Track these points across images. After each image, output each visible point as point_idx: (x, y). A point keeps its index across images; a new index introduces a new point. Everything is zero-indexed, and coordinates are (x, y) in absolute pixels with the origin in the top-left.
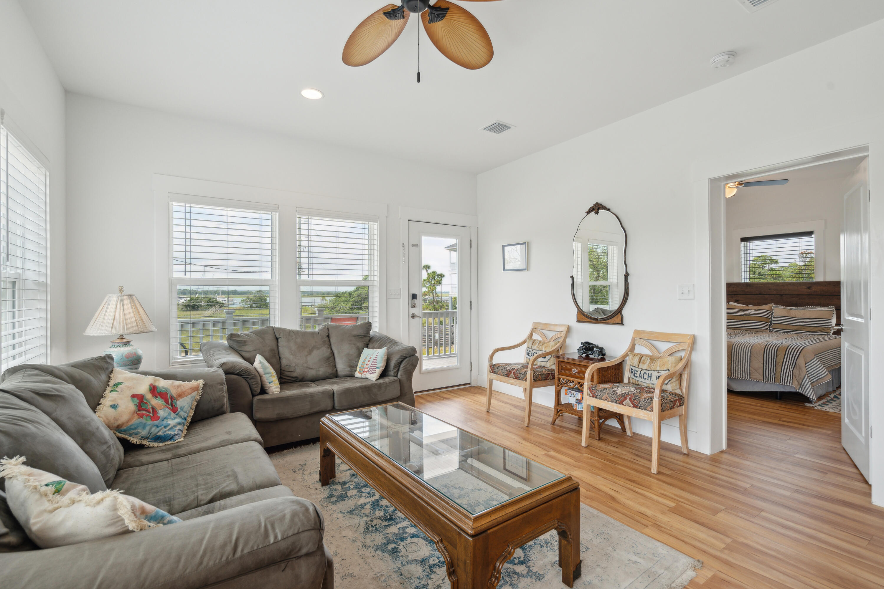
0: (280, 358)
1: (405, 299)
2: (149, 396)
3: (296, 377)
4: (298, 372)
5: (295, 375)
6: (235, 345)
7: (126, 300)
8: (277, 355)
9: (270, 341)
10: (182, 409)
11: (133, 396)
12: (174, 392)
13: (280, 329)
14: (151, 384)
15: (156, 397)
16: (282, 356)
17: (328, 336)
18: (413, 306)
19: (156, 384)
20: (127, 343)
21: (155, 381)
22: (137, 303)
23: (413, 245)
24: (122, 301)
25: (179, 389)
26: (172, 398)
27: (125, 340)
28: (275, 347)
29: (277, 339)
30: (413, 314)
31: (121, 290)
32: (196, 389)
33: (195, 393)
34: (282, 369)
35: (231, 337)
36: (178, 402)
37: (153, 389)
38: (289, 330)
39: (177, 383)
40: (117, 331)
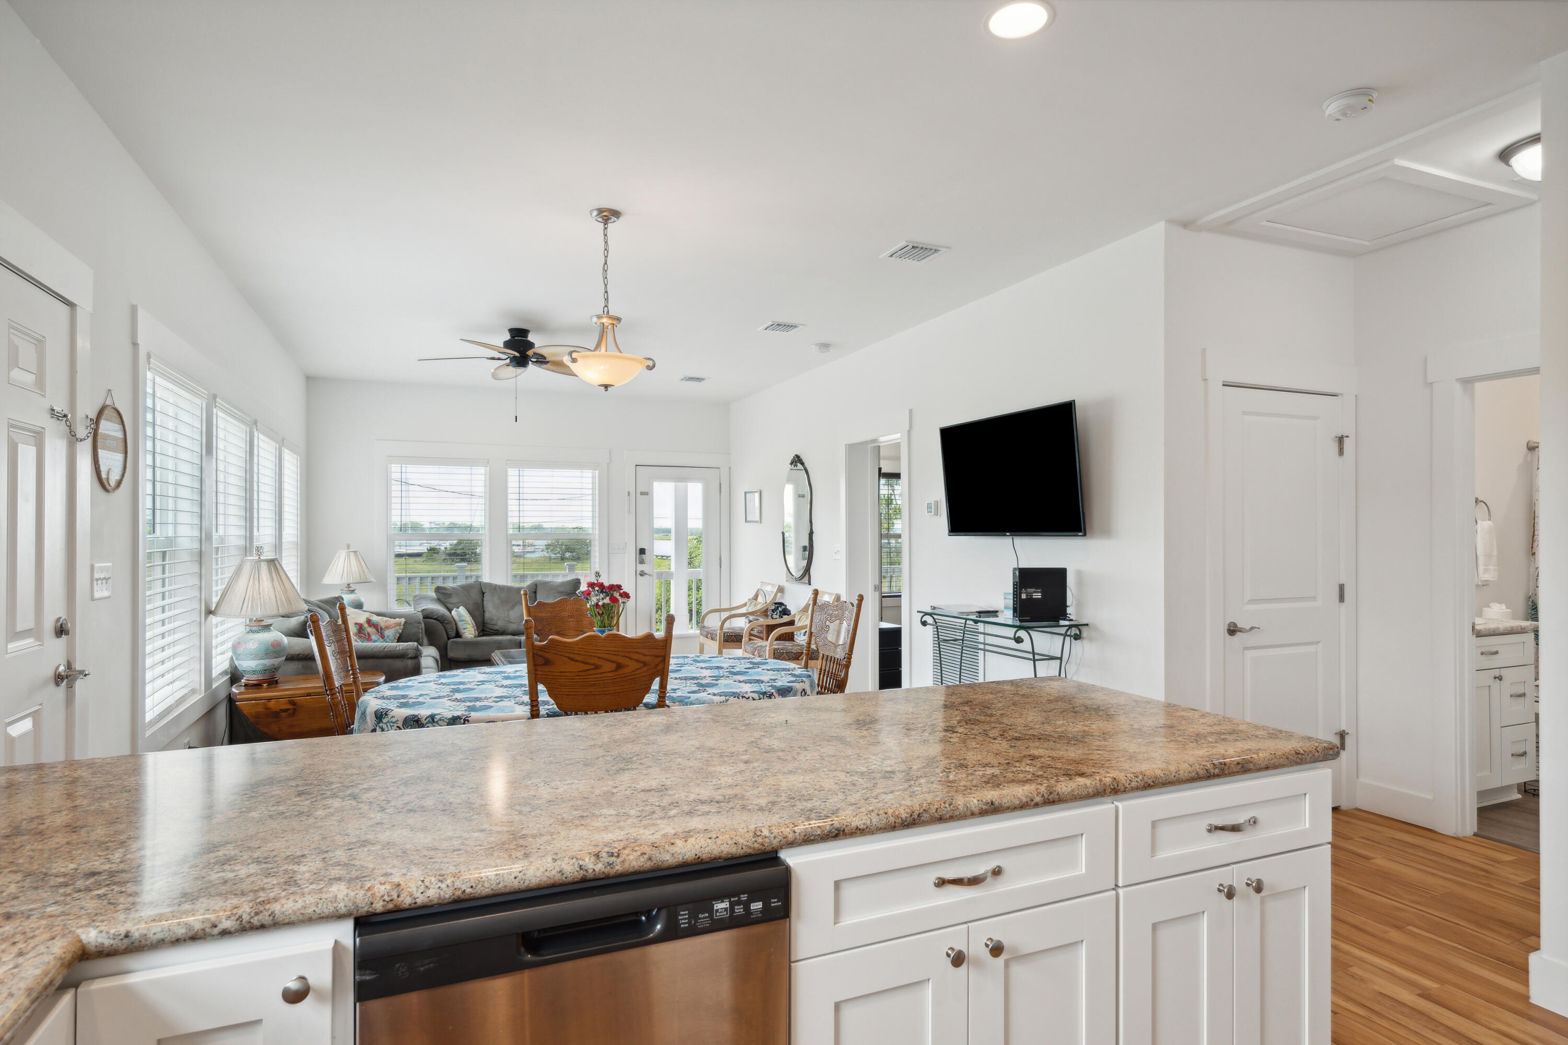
0: (484, 611)
1: (631, 554)
2: (366, 625)
3: (497, 630)
4: (500, 625)
5: (496, 628)
6: (441, 597)
7: (352, 556)
8: (481, 608)
9: (475, 595)
10: (388, 637)
11: (356, 624)
12: (383, 625)
13: (486, 584)
14: (367, 618)
15: (371, 627)
16: (485, 610)
17: (535, 592)
18: (642, 562)
19: (371, 618)
20: (352, 592)
21: (370, 616)
22: (360, 557)
23: (642, 494)
24: (349, 556)
25: (387, 624)
26: (381, 629)
27: (351, 589)
28: (479, 601)
29: (483, 593)
30: (642, 571)
31: (348, 547)
32: (399, 624)
33: (398, 627)
34: (486, 622)
35: (438, 590)
36: (385, 632)
37: (369, 621)
38: (496, 585)
39: (385, 619)
40: (345, 581)
